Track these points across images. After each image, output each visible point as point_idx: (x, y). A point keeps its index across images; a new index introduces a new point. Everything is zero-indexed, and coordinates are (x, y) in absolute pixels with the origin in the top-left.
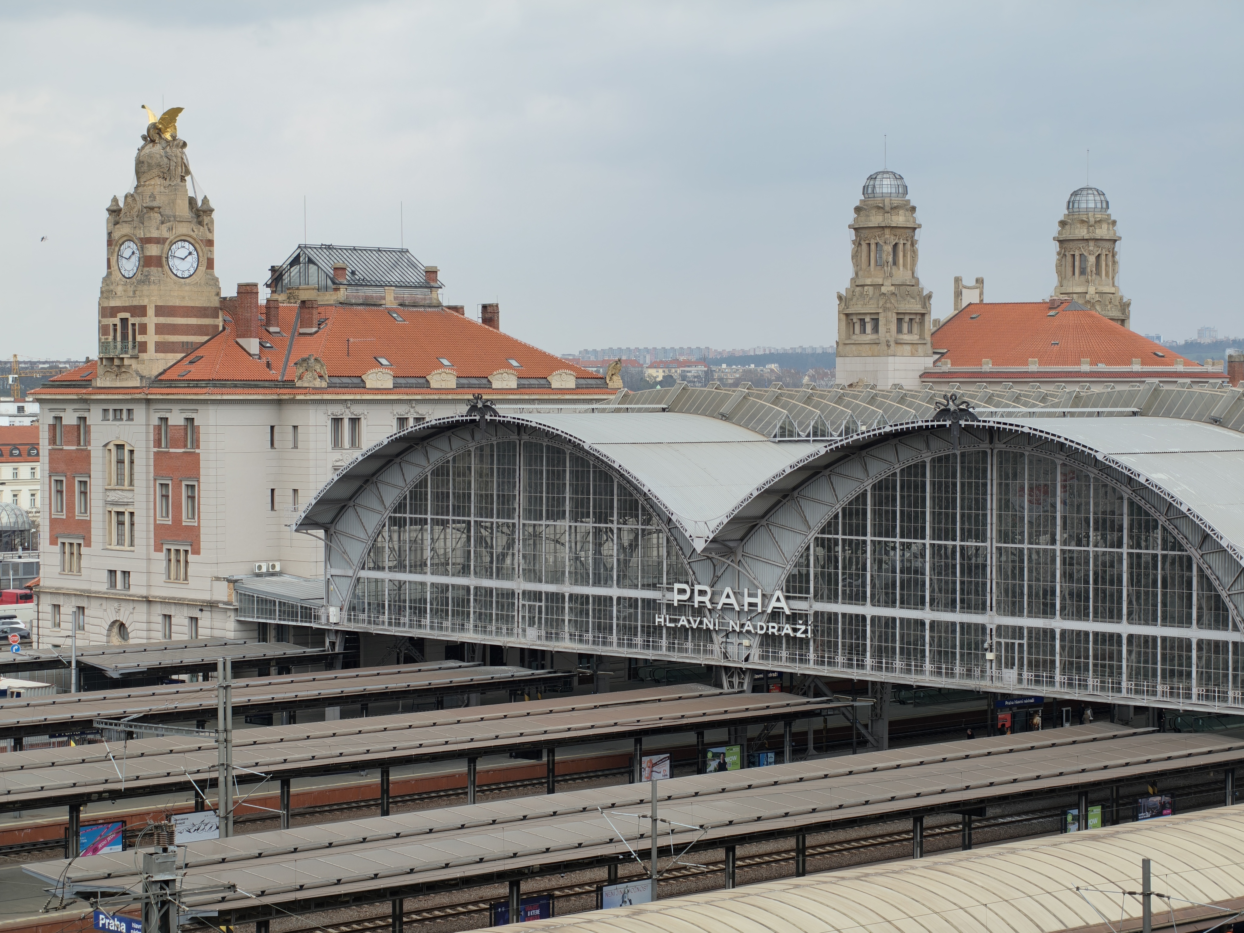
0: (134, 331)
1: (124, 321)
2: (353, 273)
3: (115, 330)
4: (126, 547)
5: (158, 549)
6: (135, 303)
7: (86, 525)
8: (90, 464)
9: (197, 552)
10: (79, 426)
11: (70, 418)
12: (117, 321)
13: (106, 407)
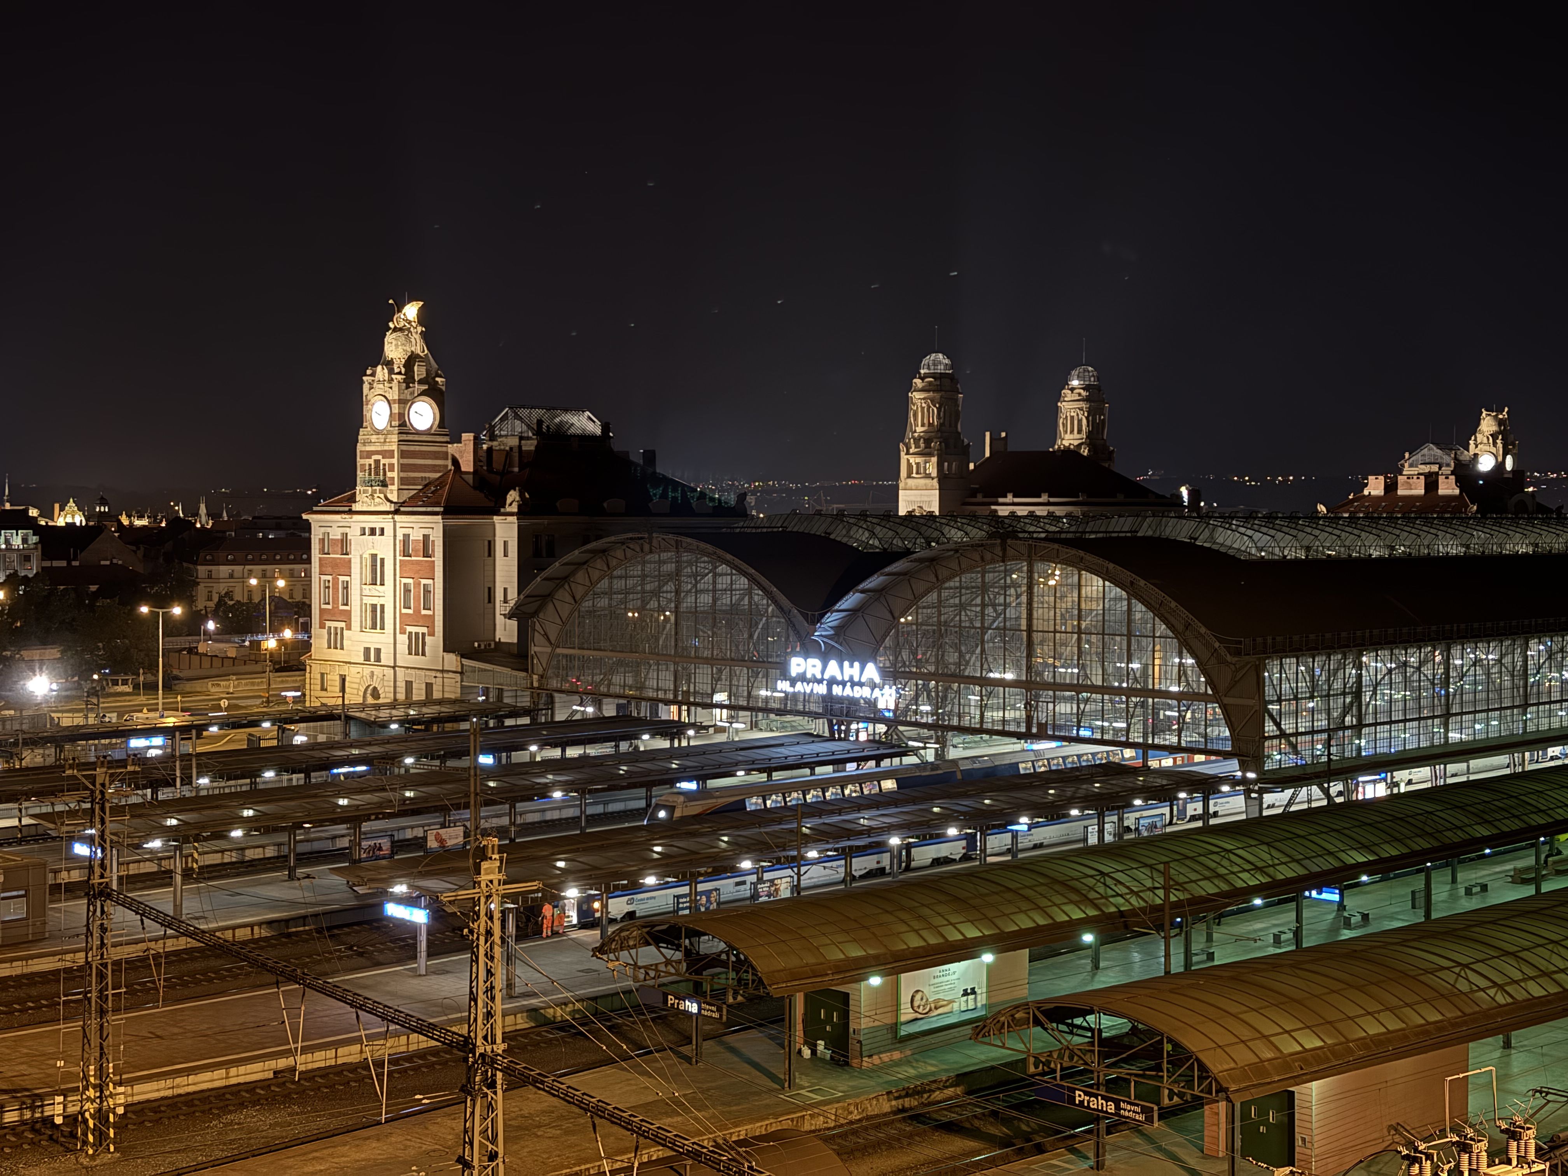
0: (384, 469)
1: (377, 462)
2: (548, 427)
3: (370, 469)
4: (378, 630)
5: (403, 632)
6: (386, 448)
7: (349, 613)
8: (350, 568)
9: (432, 634)
10: (342, 540)
11: (336, 534)
12: (372, 461)
13: (363, 525)
